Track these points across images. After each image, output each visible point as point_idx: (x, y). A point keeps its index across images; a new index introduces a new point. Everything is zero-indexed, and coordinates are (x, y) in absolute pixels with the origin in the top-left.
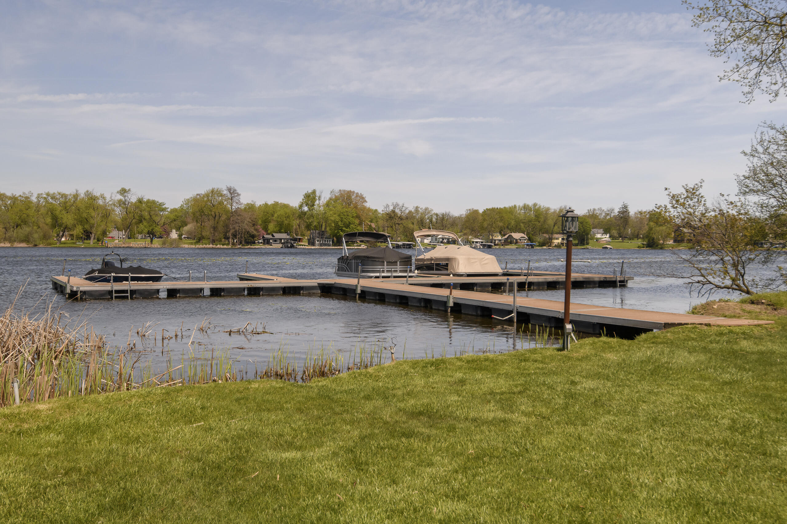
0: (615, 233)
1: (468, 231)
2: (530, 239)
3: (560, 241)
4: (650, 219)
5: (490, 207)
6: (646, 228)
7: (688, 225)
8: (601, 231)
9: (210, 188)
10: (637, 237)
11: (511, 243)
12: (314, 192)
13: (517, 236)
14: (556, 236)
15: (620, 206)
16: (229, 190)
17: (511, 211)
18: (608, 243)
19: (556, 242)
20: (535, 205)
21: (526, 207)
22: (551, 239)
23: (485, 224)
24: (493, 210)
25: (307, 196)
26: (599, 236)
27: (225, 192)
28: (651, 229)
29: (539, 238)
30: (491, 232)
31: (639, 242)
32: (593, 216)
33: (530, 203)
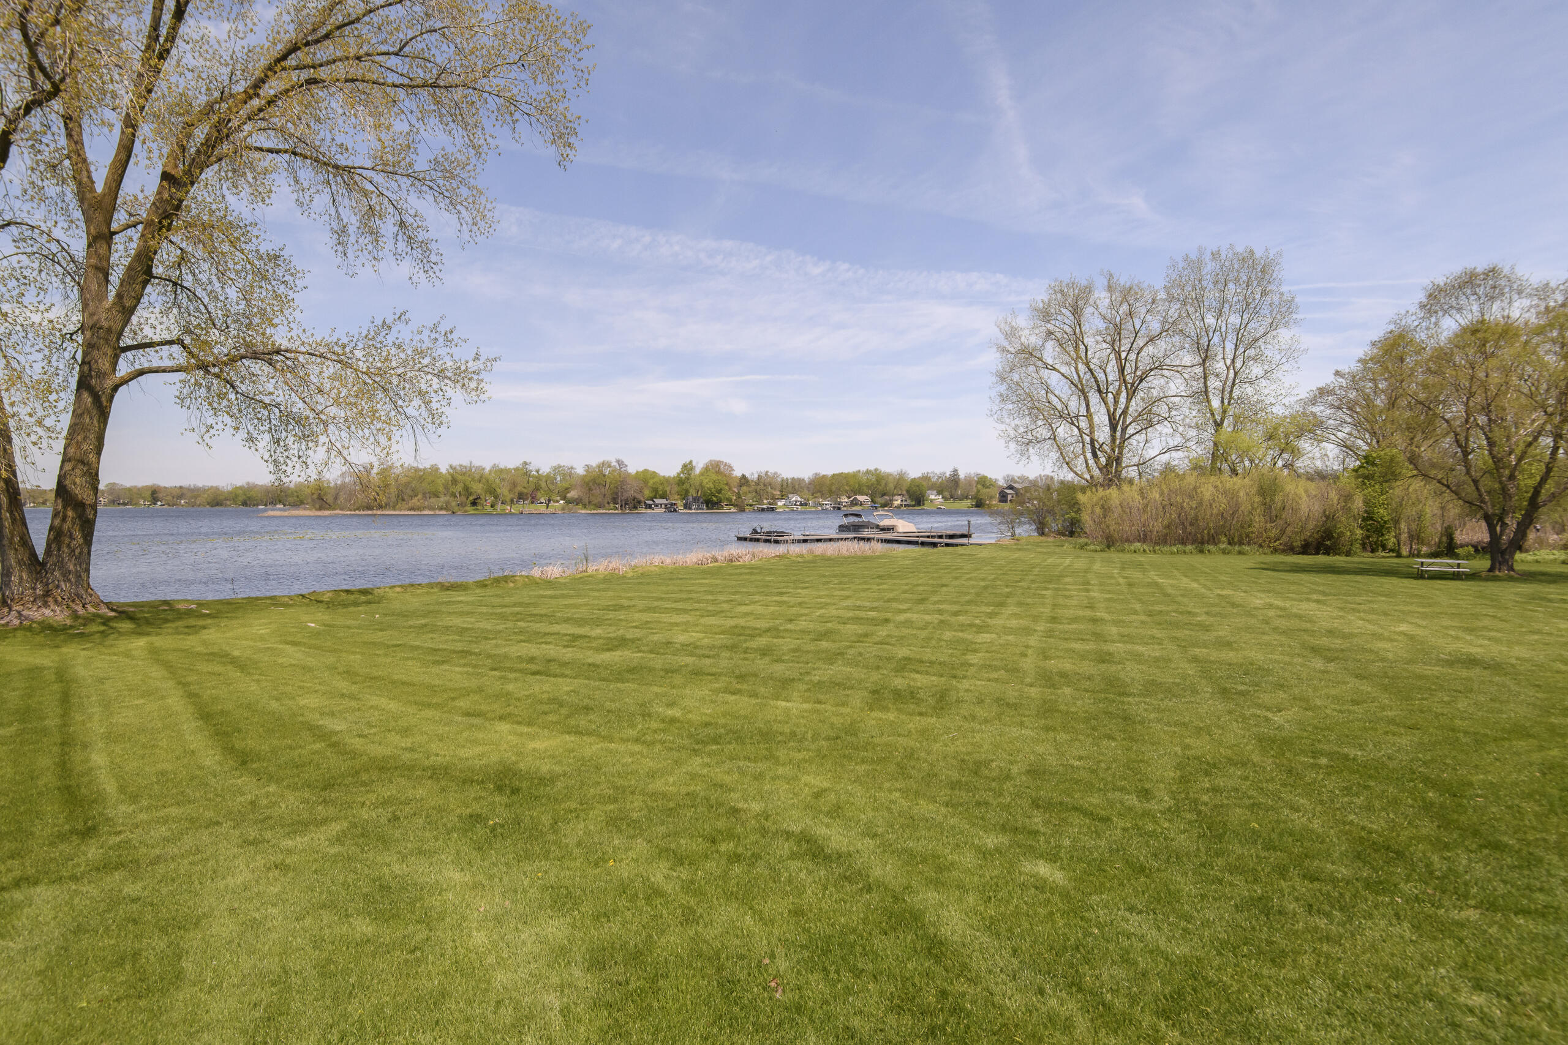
0: (947, 494)
1: (819, 494)
2: (872, 501)
3: (899, 502)
4: (978, 482)
5: (837, 472)
6: (975, 490)
7: (1011, 487)
8: (935, 492)
9: (601, 461)
10: (967, 498)
11: (856, 504)
12: (691, 462)
13: (861, 498)
14: (896, 497)
15: (951, 469)
16: (618, 461)
17: (855, 475)
18: (942, 504)
19: (897, 503)
20: (876, 470)
21: (868, 472)
22: (892, 500)
23: (834, 488)
24: (841, 474)
25: (685, 466)
26: (932, 497)
27: (614, 464)
28: (978, 491)
29: (880, 500)
30: (839, 496)
31: (969, 503)
32: (926, 478)
33: (872, 468)
